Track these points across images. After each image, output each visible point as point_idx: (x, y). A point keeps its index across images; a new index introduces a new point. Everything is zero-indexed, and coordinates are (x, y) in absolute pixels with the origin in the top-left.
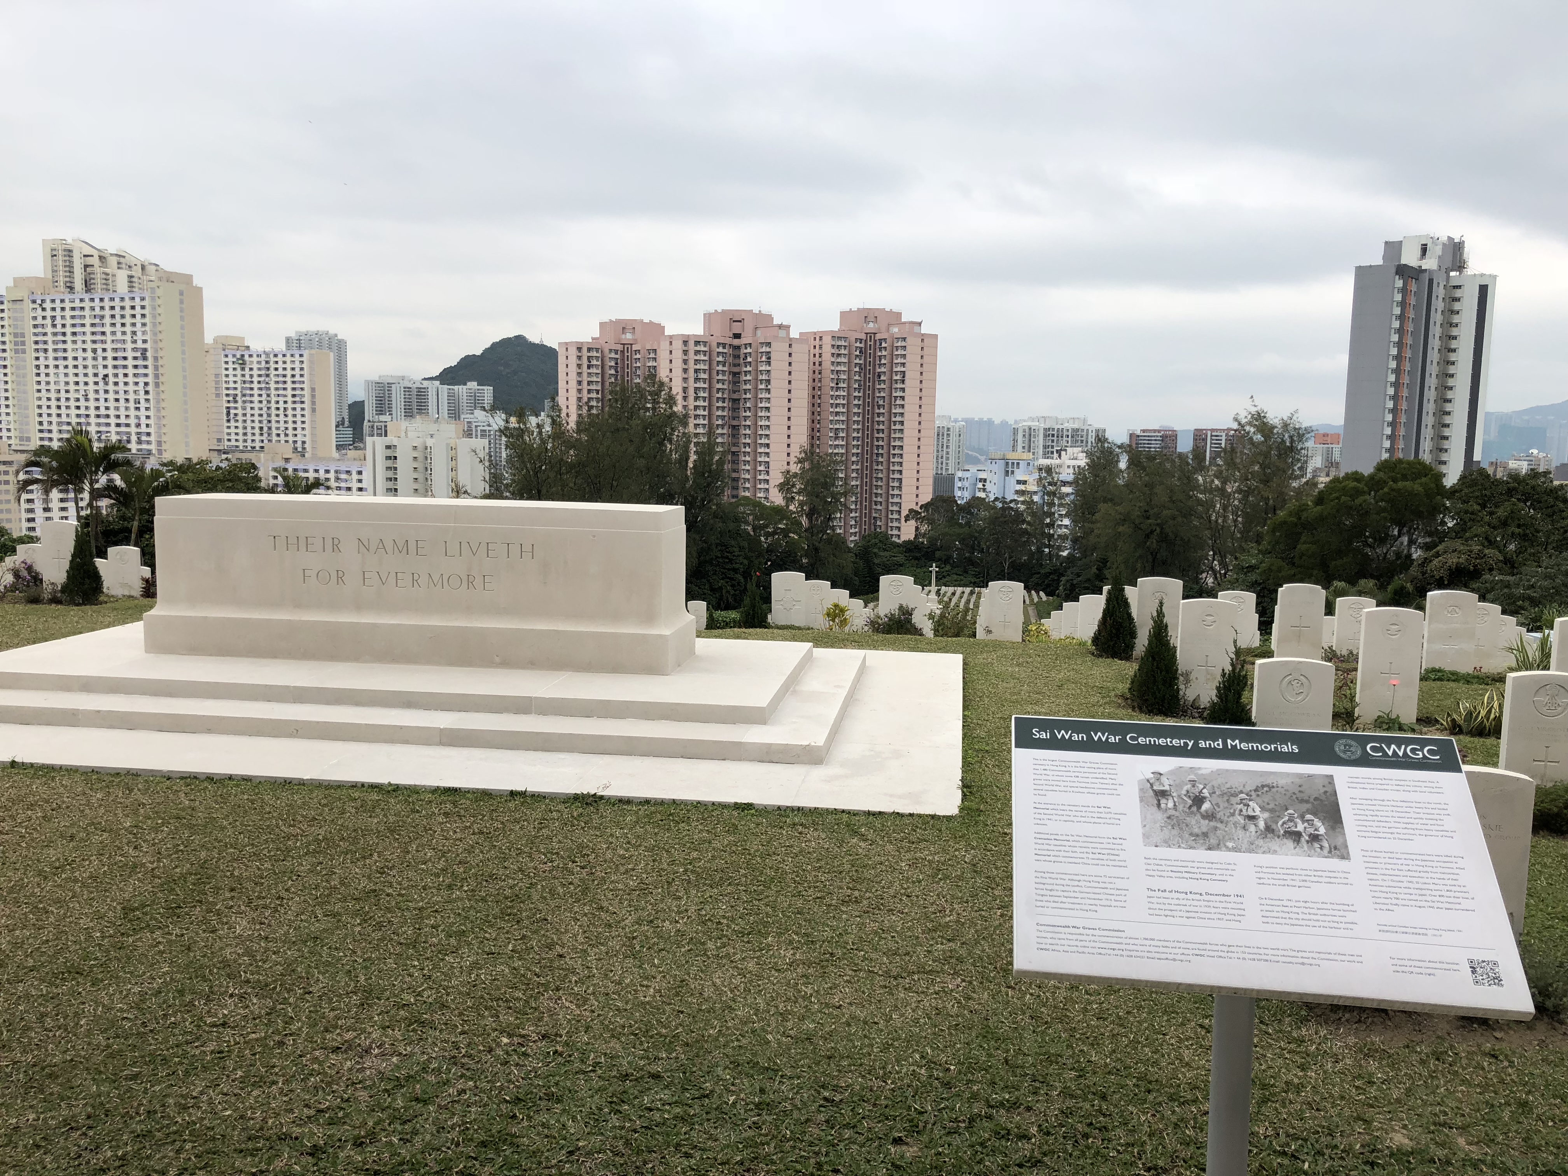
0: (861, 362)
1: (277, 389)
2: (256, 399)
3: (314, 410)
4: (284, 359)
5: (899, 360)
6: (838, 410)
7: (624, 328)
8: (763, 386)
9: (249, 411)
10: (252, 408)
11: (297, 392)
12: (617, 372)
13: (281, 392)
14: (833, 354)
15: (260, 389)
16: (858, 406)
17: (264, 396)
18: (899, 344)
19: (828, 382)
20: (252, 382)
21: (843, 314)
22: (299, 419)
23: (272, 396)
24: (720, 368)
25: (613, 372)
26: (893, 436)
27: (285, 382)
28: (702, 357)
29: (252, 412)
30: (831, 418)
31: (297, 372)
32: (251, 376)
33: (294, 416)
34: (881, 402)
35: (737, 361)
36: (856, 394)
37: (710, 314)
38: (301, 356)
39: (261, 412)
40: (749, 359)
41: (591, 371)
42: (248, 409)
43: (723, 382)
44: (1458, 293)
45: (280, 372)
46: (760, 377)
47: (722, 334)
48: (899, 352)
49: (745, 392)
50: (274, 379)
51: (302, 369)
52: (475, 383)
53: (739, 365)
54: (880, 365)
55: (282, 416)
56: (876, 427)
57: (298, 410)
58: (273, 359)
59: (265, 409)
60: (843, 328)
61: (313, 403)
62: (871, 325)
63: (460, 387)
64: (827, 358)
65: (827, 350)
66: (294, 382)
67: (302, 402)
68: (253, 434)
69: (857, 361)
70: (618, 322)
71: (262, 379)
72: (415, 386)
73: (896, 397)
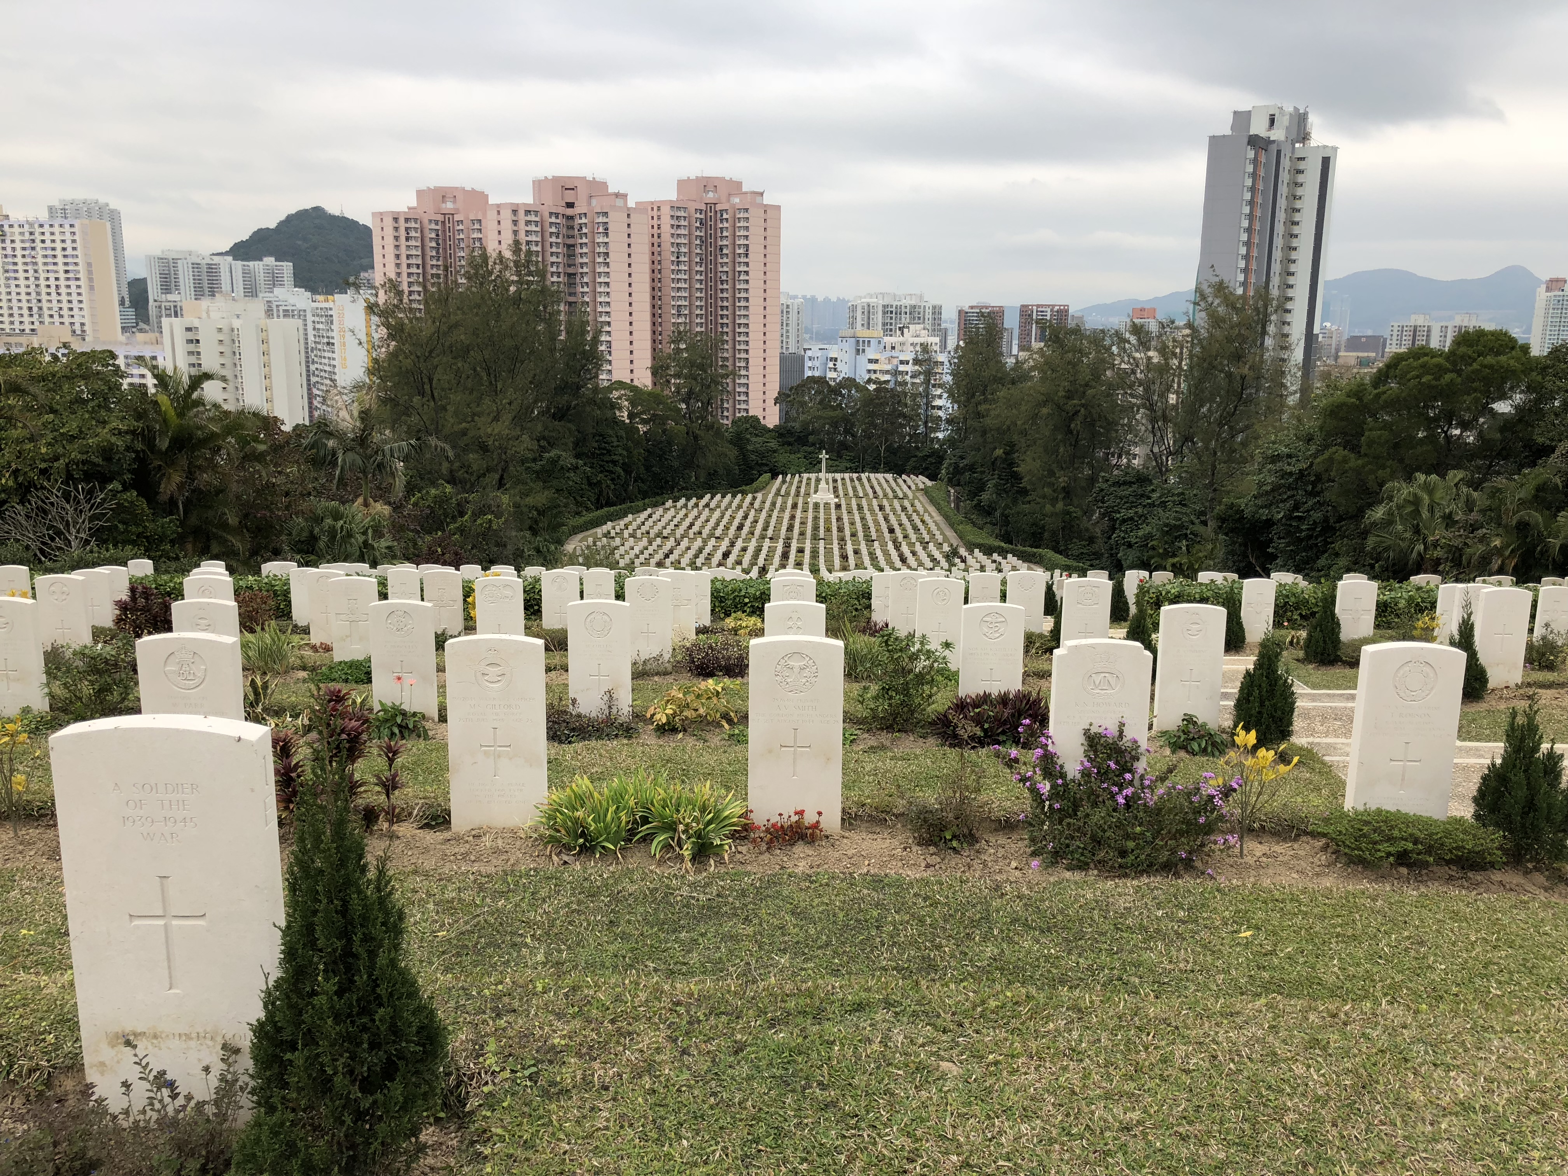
0: (702, 234)
1: (45, 264)
2: (21, 275)
3: (92, 288)
4: (52, 230)
5: (742, 233)
6: (679, 285)
7: (443, 197)
8: (601, 260)
9: (13, 289)
10: (17, 286)
11: (70, 268)
12: (438, 244)
13: (51, 267)
14: (672, 226)
15: (26, 264)
16: (701, 281)
17: (31, 272)
18: (741, 215)
19: (668, 256)
20: (15, 256)
21: (681, 183)
22: (75, 298)
23: (40, 271)
24: (554, 239)
25: (434, 244)
26: (738, 313)
27: (55, 256)
28: (533, 228)
29: (18, 290)
30: (673, 294)
31: (68, 245)
32: (14, 249)
33: (69, 294)
34: (724, 278)
35: (571, 233)
36: (698, 268)
37: (540, 181)
38: (72, 226)
39: (29, 290)
40: (584, 230)
41: (410, 243)
42: (13, 287)
43: (557, 254)
44: (1301, 165)
45: (48, 244)
46: (598, 250)
47: (552, 203)
48: (741, 224)
49: (582, 265)
50: (42, 253)
51: (74, 241)
52: (273, 259)
53: (573, 237)
54: (721, 237)
55: (54, 294)
56: (720, 303)
57: (73, 288)
58: (38, 230)
59: (33, 287)
60: (681, 197)
61: (91, 280)
62: (711, 195)
63: (256, 263)
64: (666, 230)
65: (666, 222)
66: (65, 256)
67: (78, 279)
68: (21, 315)
69: (698, 233)
70: (437, 190)
71: (26, 253)
72: (204, 262)
73: (740, 272)
